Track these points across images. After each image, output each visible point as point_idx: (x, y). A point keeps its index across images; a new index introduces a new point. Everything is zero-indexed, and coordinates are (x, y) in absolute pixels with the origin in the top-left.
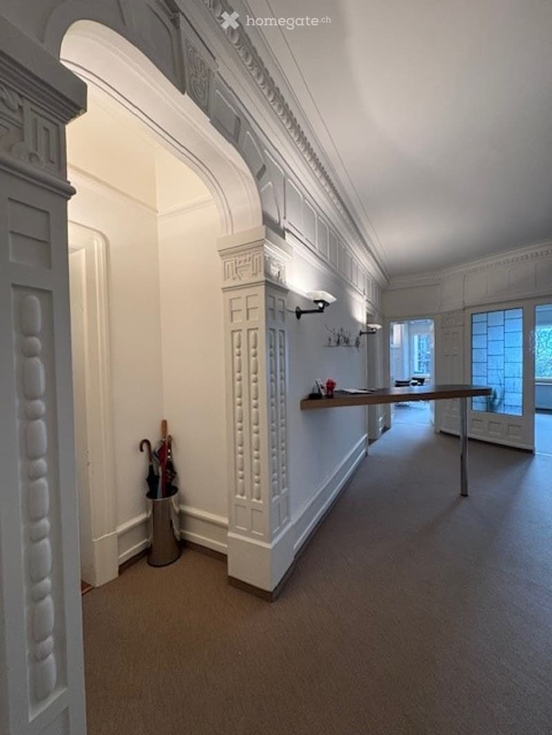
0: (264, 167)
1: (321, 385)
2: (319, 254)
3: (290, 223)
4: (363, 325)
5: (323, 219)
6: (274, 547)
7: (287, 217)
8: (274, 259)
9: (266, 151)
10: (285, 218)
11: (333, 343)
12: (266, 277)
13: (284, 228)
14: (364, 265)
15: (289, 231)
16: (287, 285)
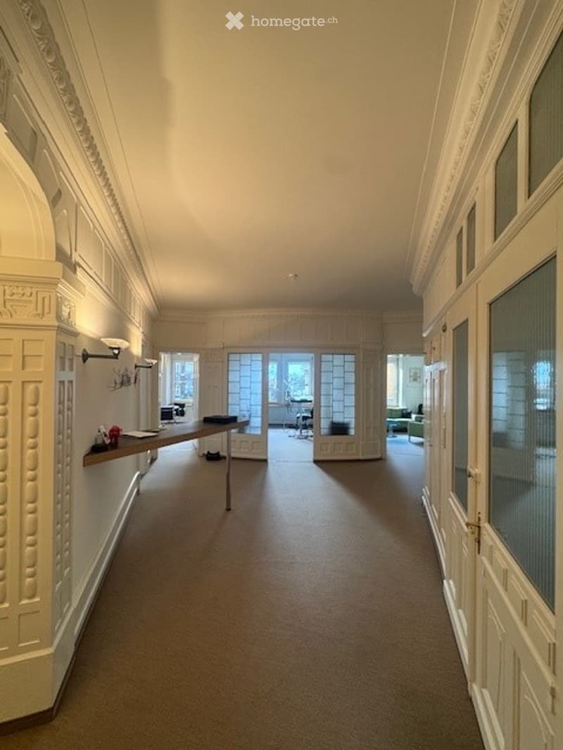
0: (59, 190)
1: (104, 433)
2: (105, 288)
3: (80, 257)
4: (138, 357)
5: (110, 251)
6: (56, 650)
7: (78, 250)
8: (66, 298)
9: (61, 173)
10: (76, 250)
11: (118, 386)
12: (58, 321)
13: (75, 261)
14: (141, 295)
15: (80, 266)
16: (77, 327)
